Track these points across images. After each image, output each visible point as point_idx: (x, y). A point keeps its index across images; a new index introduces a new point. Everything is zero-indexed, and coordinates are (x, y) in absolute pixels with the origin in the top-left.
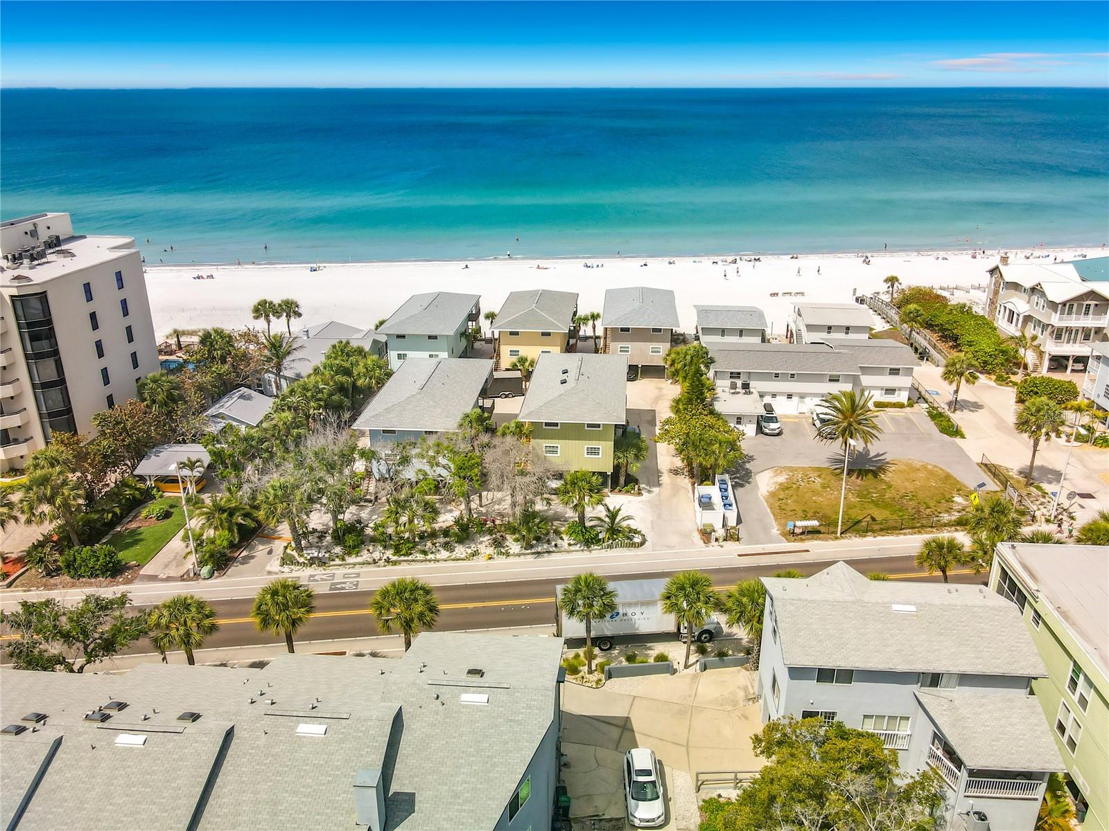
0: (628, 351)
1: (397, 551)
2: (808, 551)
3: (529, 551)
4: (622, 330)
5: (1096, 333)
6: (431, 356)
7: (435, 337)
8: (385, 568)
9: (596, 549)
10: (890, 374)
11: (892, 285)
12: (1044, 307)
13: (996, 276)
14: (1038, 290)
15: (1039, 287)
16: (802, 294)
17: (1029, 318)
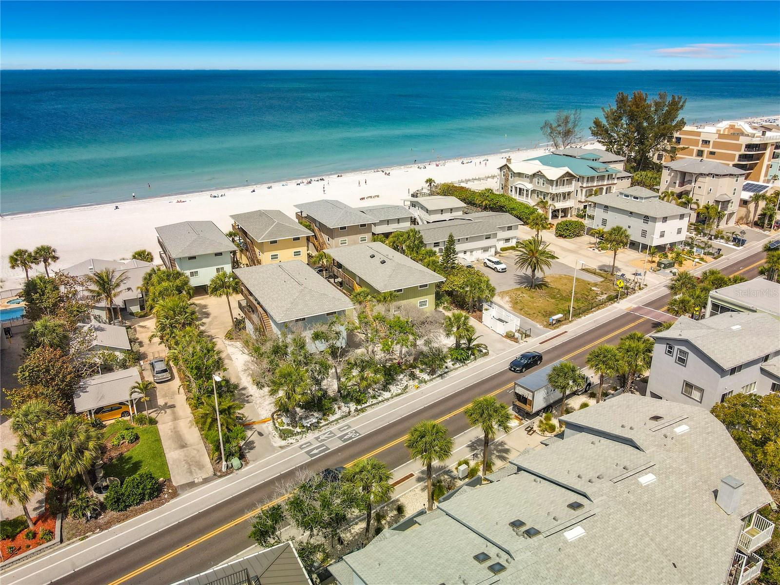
0: (346, 243)
1: (358, 402)
2: (566, 332)
3: (434, 376)
4: (341, 228)
5: (568, 195)
6: (218, 270)
7: (220, 254)
8: (359, 416)
9: (469, 363)
10: (508, 230)
11: (430, 184)
12: (543, 184)
13: (505, 171)
14: (538, 175)
15: (540, 173)
16: (378, 196)
17: (533, 191)
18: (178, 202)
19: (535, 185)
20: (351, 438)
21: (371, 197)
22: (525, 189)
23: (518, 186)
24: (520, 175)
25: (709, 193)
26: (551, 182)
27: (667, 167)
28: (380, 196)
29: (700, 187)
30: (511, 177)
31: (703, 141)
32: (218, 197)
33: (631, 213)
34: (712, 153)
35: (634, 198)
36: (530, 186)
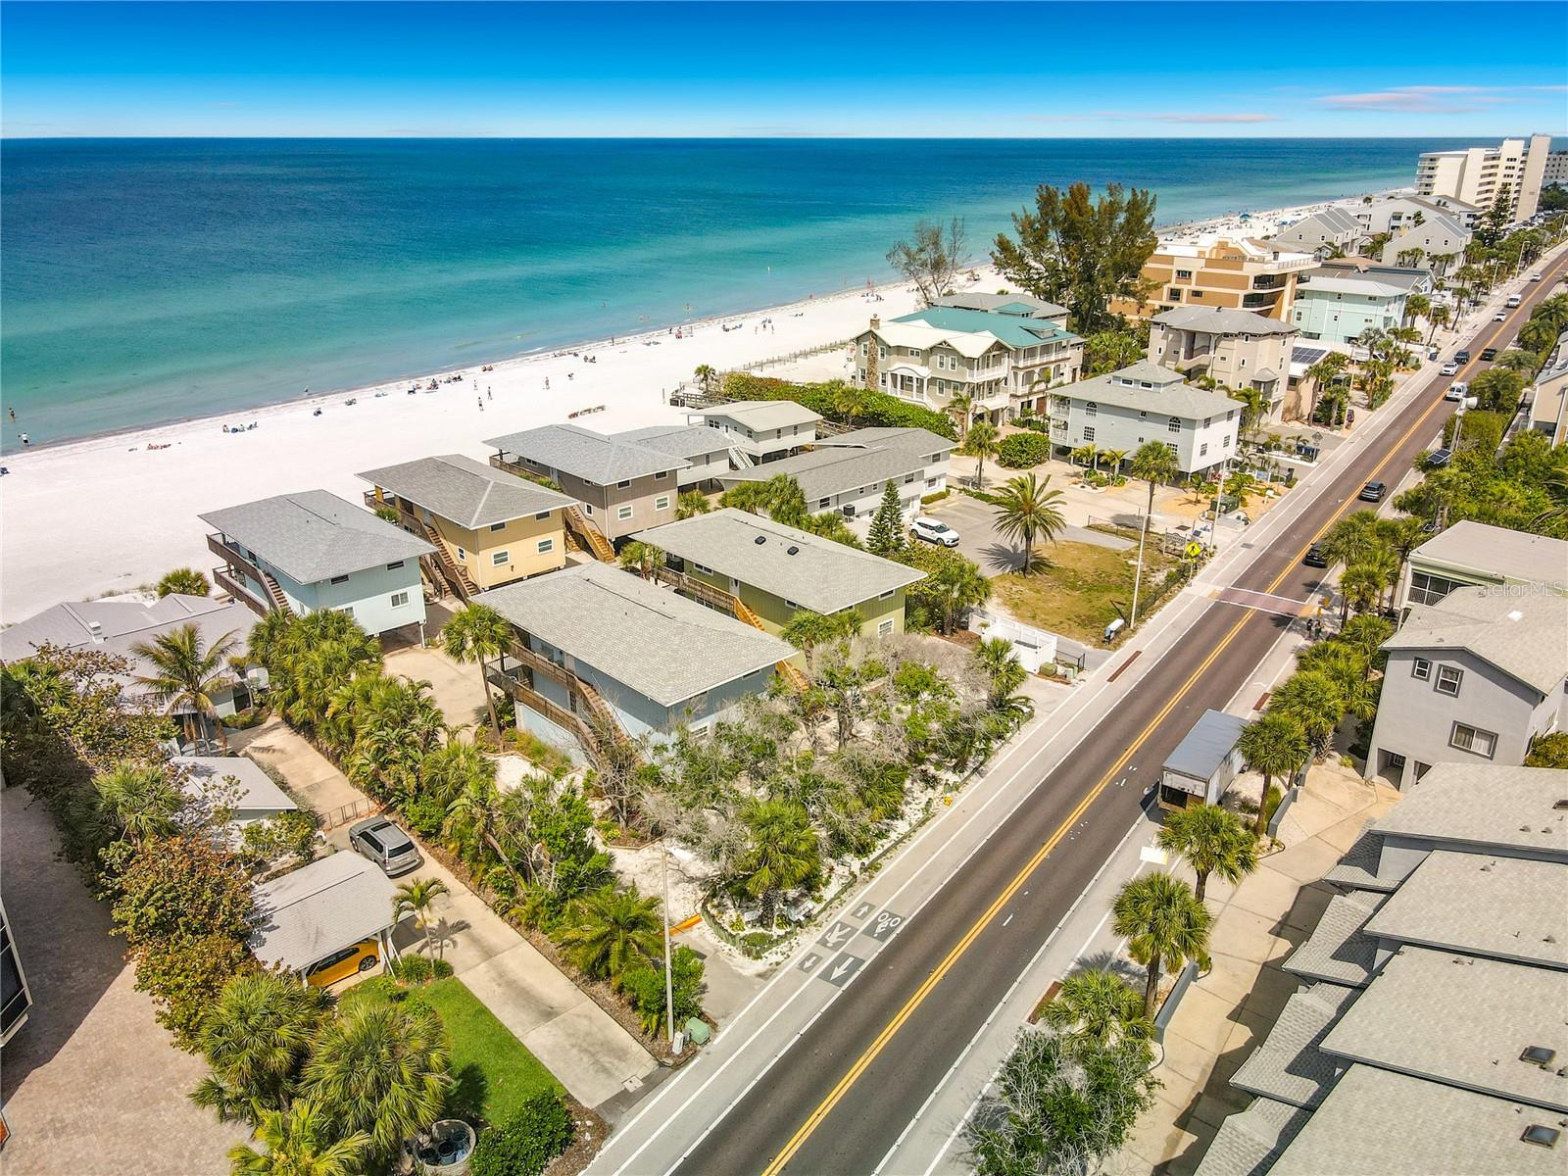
1: (862, 850)
2: (1138, 653)
4: (621, 485)
5: (996, 384)
6: (395, 601)
8: (874, 882)
9: (1012, 738)
10: (934, 461)
11: (706, 376)
12: (953, 366)
13: (868, 343)
14: (943, 349)
15: (945, 346)
16: (602, 408)
17: (932, 381)
18: (150, 447)
19: (934, 369)
20: (889, 931)
21: (589, 411)
22: (915, 376)
23: (899, 373)
24: (900, 350)
25: (1240, 368)
26: (969, 362)
27: (1158, 324)
28: (606, 408)
29: (1223, 359)
30: (883, 355)
31: (1179, 272)
32: (243, 431)
33: (1144, 413)
34: (1197, 294)
35: (1143, 384)
36: (925, 372)
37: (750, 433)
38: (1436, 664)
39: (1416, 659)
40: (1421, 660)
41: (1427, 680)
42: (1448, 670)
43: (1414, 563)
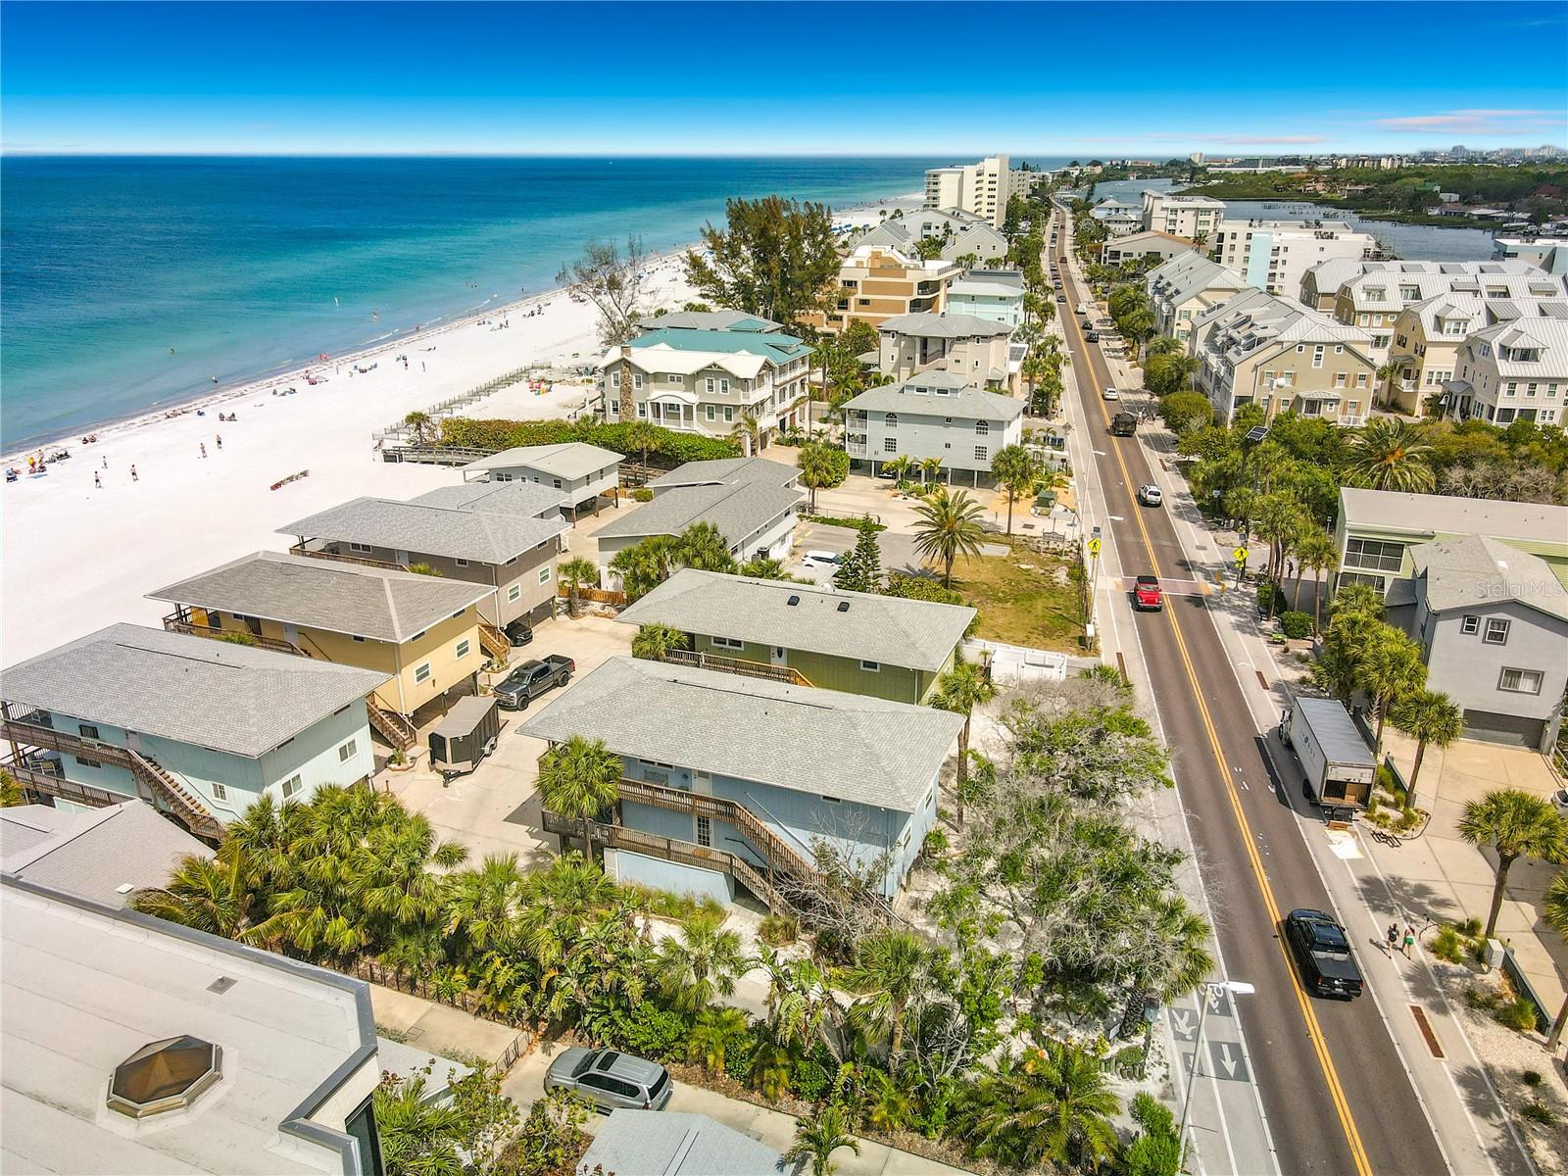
2: (1120, 654)
6: (344, 754)
11: (419, 425)
12: (725, 389)
13: (619, 372)
14: (713, 372)
15: (714, 369)
16: (304, 474)
17: (701, 406)
19: (702, 394)
21: (291, 478)
22: (681, 403)
23: (661, 401)
24: (658, 377)
25: (974, 369)
26: (743, 383)
28: (312, 473)
29: (958, 361)
30: (638, 384)
31: (844, 282)
34: (864, 302)
35: (939, 391)
36: (692, 398)
37: (558, 483)
38: (1484, 618)
39: (1465, 616)
40: (1469, 618)
41: (1476, 634)
42: (1495, 623)
43: (1350, 530)
